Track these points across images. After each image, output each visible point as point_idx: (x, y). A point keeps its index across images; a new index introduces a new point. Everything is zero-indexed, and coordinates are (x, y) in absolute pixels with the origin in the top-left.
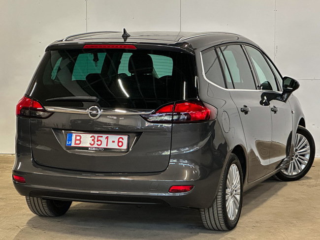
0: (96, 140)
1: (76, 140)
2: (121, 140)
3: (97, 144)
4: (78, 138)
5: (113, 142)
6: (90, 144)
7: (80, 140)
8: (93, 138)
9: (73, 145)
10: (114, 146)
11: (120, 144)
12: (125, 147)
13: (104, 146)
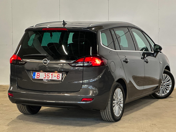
0: (47, 75)
1: (37, 75)
2: (58, 75)
3: (47, 78)
4: (38, 74)
5: (55, 76)
6: (44, 78)
7: (39, 76)
8: (45, 75)
9: (36, 78)
10: (55, 78)
11: (58, 77)
12: (60, 79)
13: (50, 78)
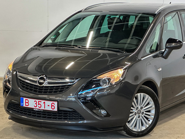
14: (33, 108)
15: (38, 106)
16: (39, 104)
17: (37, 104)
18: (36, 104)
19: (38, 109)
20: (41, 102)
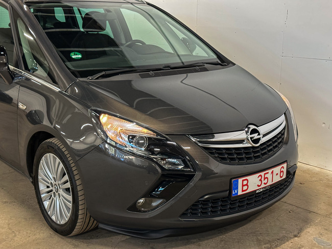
14: (256, 191)
15: (263, 182)
16: (265, 179)
17: (263, 179)
18: (261, 180)
19: (262, 188)
20: (268, 173)
